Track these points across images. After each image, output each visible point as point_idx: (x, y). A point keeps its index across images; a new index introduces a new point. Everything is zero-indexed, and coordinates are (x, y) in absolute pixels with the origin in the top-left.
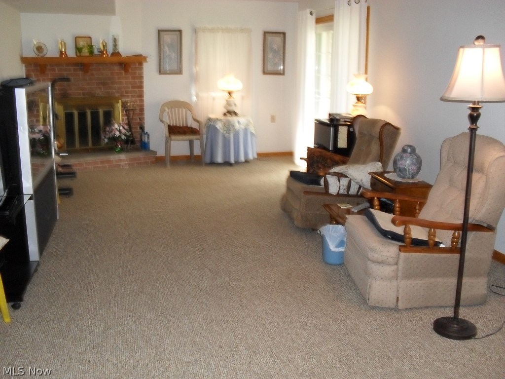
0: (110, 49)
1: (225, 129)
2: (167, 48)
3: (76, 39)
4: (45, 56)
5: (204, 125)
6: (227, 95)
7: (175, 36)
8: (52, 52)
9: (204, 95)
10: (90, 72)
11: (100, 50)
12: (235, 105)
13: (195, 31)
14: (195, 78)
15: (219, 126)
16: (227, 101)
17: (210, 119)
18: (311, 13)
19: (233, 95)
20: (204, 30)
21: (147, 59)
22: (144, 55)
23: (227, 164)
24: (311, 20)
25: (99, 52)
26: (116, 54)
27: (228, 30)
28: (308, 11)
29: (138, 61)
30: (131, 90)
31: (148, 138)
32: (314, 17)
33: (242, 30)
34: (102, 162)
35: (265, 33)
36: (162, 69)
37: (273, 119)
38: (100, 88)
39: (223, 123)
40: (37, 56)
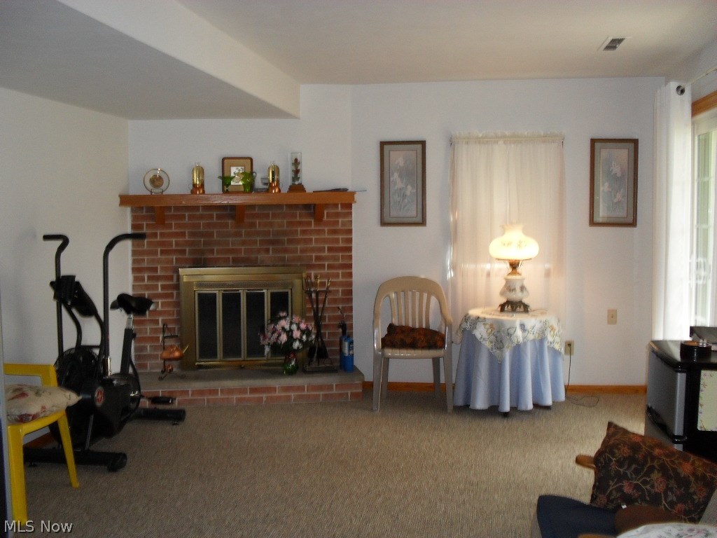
0: (286, 180)
1: (492, 338)
2: (396, 175)
3: (225, 162)
4: (164, 193)
5: (455, 327)
6: (506, 267)
7: (413, 153)
8: (178, 185)
9: (469, 267)
10: (246, 220)
11: (266, 181)
12: (523, 288)
13: (452, 143)
14: (451, 235)
15: (481, 332)
16: (507, 281)
17: (466, 318)
18: (681, 91)
19: (520, 269)
20: (468, 140)
21: (355, 196)
22: (350, 189)
23: (494, 411)
24: (681, 105)
25: (266, 184)
26: (297, 188)
27: (515, 139)
28: (673, 85)
29: (342, 200)
30: (326, 253)
31: (351, 348)
32: (687, 99)
33: (546, 138)
34: (254, 390)
35: (593, 141)
36: (386, 215)
37: (612, 317)
38: (267, 251)
39: (488, 326)
40: (149, 193)
